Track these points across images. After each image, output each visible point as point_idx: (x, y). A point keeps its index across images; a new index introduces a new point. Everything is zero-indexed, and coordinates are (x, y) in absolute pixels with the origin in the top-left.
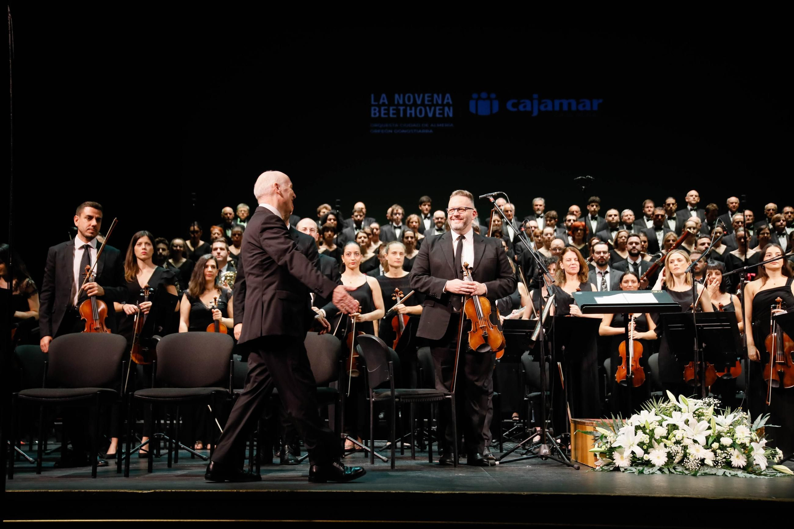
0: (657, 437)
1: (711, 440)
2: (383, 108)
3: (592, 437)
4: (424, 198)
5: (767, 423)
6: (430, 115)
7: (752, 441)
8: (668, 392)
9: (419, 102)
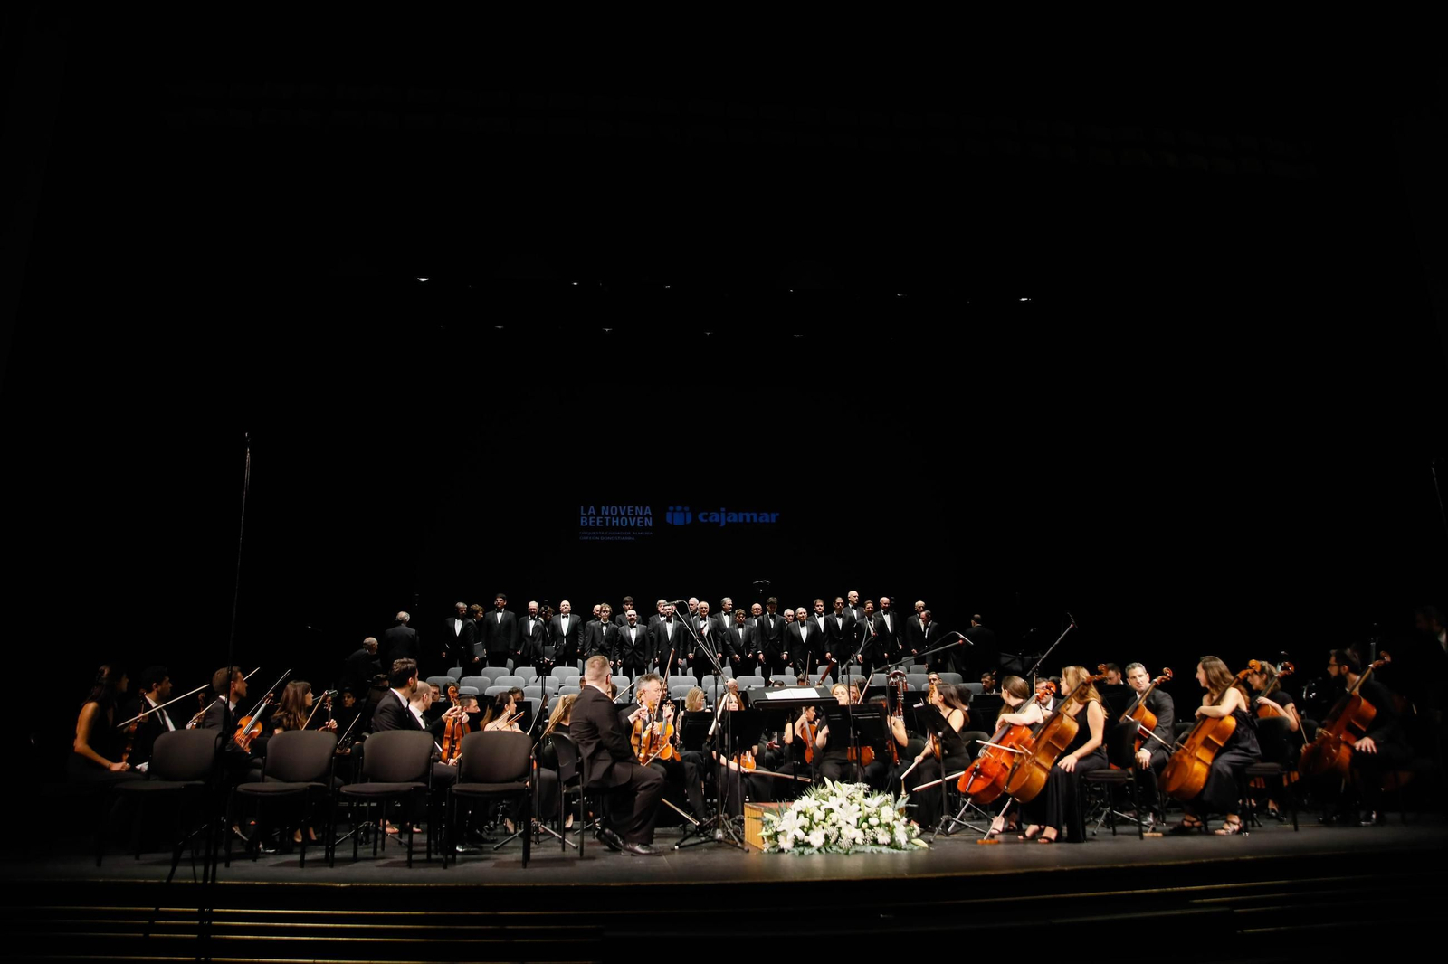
0: (816, 821)
1: (861, 821)
2: (591, 518)
3: (761, 822)
4: (627, 598)
5: (908, 803)
6: (632, 525)
7: (895, 819)
8: (825, 778)
9: (623, 513)
